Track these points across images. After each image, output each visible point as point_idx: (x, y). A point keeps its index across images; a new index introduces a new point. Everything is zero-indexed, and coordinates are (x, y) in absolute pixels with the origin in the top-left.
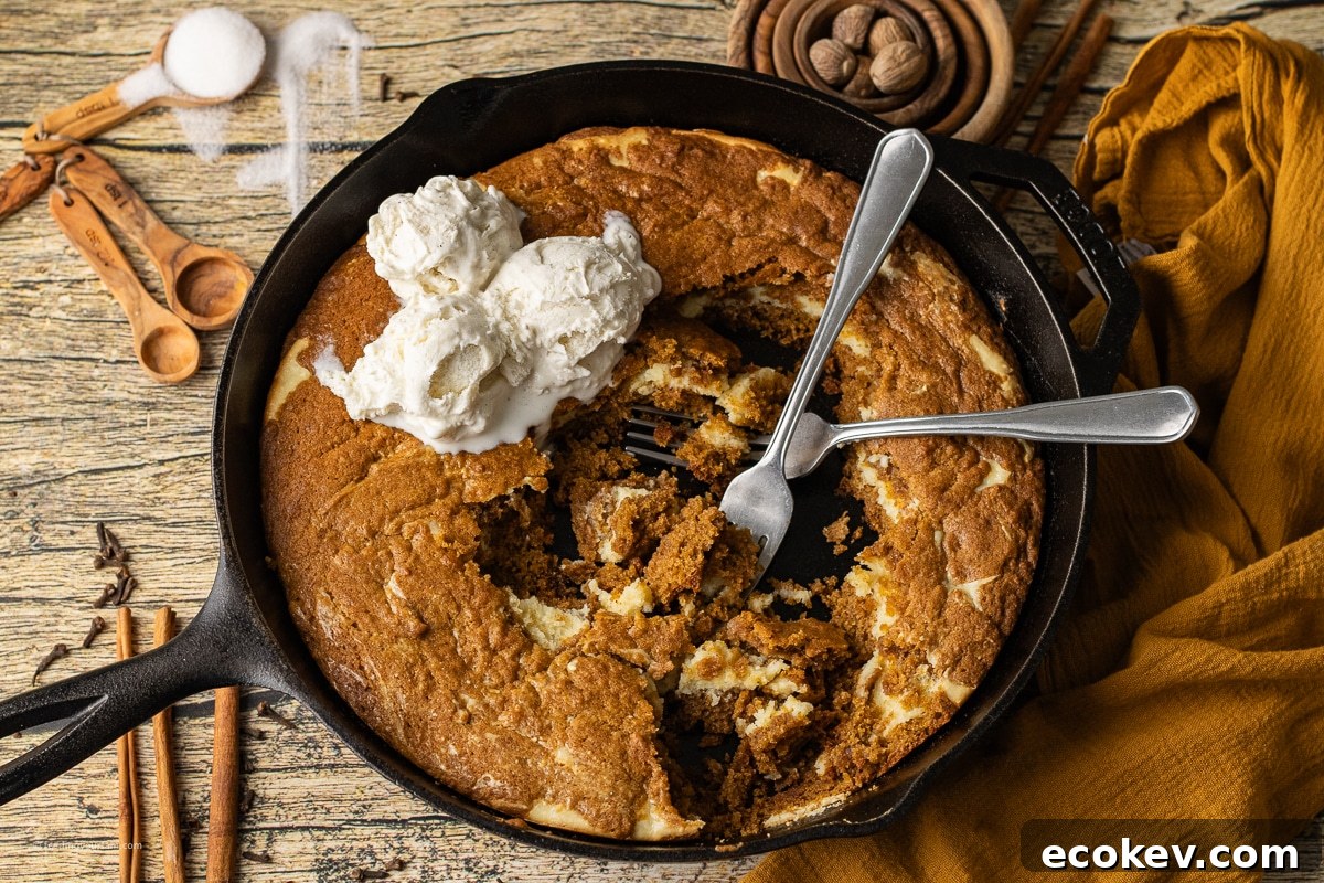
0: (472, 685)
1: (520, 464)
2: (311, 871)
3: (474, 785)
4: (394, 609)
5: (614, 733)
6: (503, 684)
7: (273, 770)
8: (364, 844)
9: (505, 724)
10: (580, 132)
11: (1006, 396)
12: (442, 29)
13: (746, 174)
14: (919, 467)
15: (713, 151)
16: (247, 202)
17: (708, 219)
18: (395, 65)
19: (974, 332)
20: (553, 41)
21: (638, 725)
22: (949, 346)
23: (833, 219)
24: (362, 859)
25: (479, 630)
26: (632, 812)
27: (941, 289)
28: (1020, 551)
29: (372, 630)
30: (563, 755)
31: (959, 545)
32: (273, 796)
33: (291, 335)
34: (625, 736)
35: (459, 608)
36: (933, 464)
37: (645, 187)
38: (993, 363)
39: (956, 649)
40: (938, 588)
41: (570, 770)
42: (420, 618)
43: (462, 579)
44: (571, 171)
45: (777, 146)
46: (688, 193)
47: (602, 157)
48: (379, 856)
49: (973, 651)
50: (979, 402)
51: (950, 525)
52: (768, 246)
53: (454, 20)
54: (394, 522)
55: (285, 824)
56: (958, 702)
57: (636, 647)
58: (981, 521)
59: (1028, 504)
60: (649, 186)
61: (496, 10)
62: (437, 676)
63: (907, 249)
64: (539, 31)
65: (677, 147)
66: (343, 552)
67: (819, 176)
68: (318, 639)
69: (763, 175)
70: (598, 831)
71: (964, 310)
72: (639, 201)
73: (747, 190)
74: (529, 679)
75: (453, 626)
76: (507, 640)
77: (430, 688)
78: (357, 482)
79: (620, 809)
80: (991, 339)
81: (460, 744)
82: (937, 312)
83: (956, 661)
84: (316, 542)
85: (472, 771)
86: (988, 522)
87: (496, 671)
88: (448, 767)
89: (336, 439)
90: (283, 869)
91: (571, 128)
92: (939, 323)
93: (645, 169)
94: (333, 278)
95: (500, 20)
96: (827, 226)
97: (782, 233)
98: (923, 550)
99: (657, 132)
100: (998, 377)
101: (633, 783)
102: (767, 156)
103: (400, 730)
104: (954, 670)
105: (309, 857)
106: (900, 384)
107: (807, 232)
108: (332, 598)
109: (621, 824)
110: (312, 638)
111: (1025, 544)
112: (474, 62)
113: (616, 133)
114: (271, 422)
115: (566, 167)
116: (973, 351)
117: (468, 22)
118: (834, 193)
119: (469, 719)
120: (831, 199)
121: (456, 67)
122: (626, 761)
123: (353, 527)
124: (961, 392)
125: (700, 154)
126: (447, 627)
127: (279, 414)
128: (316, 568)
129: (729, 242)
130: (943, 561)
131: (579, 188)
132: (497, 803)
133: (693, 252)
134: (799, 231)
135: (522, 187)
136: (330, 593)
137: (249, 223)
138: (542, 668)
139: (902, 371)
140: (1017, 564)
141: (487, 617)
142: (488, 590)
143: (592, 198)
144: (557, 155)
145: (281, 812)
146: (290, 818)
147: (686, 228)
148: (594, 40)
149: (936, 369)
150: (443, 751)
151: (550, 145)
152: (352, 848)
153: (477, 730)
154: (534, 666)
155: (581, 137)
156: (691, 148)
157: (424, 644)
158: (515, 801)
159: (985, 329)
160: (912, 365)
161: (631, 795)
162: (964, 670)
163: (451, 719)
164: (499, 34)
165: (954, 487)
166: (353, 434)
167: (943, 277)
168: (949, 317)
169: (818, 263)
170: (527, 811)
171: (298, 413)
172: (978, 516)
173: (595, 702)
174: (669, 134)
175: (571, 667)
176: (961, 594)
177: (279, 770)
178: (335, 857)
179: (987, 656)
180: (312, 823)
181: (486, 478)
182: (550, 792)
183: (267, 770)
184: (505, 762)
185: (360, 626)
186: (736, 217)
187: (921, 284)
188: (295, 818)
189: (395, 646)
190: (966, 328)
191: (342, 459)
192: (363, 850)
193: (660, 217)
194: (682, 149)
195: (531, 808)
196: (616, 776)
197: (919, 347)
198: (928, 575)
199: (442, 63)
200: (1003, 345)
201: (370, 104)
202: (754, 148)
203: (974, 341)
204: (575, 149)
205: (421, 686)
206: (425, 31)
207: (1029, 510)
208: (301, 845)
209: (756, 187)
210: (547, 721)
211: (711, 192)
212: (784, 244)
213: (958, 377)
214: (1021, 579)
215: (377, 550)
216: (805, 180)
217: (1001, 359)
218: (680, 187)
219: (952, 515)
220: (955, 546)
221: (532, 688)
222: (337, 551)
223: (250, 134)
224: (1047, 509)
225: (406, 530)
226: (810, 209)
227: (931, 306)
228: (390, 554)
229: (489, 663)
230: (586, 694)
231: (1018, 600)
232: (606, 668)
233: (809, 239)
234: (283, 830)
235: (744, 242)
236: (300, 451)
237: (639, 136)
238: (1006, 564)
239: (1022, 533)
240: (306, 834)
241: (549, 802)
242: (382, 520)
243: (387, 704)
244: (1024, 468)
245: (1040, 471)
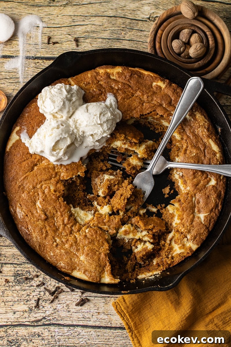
0: (58, 235)
1: (77, 169)
2: (12, 276)
3: (57, 264)
4: (38, 211)
5: (97, 253)
6: (67, 235)
7: (4, 246)
8: (28, 269)
9: (67, 247)
10: (102, 67)
11: (218, 158)
12: (66, 22)
13: (149, 83)
14: (191, 178)
15: (140, 76)
16: (7, 74)
17: (137, 96)
18: (52, 33)
19: (210, 138)
20: (99, 28)
21: (104, 250)
22: (203, 141)
23: (173, 99)
24: (27, 274)
25: (62, 218)
26: (100, 276)
27: (202, 124)
28: (216, 206)
29: (32, 217)
30: (82, 258)
31: (199, 202)
32: (3, 254)
33: (15, 125)
34: (100, 254)
35: (57, 212)
36: (195, 177)
37: (120, 86)
38: (215, 148)
39: (195, 234)
40: (192, 215)
41: (84, 263)
42: (45, 214)
43: (58, 203)
44: (99, 79)
45: (159, 75)
46: (132, 88)
47: (108, 75)
48: (31, 273)
49: (200, 235)
50: (210, 159)
51: (198, 196)
52: (154, 107)
53: (70, 20)
54: (40, 185)
55: (6, 262)
56: (194, 250)
57: (106, 225)
58: (206, 196)
59: (220, 192)
60: (121, 86)
61: (83, 17)
62: (49, 232)
63: (194, 111)
64: (95, 25)
65: (130, 74)
66: (25, 193)
67: (170, 85)
68: (16, 218)
69: (154, 84)
70: (90, 280)
71: (208, 131)
72: (117, 90)
73: (149, 88)
74: (75, 234)
75: (55, 217)
76: (69, 222)
77: (47, 235)
78: (30, 172)
79: (97, 275)
80: (215, 140)
81: (54, 252)
82: (200, 131)
83: (195, 238)
84: (18, 189)
85: (57, 260)
86: (208, 197)
87: (65, 231)
88: (50, 258)
89: (25, 159)
90: (5, 275)
91: (100, 65)
92: (201, 134)
93: (120, 80)
94: (28, 109)
95: (84, 21)
96: (171, 101)
97: (158, 102)
98: (189, 203)
99: (125, 69)
100: (216, 152)
101: (101, 267)
102: (156, 78)
103: (38, 247)
104: (194, 240)
105: (12, 272)
106: (188, 152)
107: (165, 103)
108: (21, 206)
109: (97, 279)
110: (15, 218)
111: (219, 204)
112: (75, 34)
113: (113, 68)
114: (7, 152)
115: (97, 78)
116: (209, 144)
117: (75, 21)
118: (174, 91)
119: (57, 245)
120: (173, 93)
121: (70, 35)
122: (100, 261)
123: (28, 186)
124: (205, 156)
125: (137, 76)
126: (53, 217)
127: (10, 149)
128: (17, 197)
129: (143, 104)
130: (195, 207)
131: (101, 85)
132: (63, 270)
133: (132, 107)
134: (163, 102)
135: (84, 83)
136: (20, 205)
137: (7, 80)
138: (79, 231)
139: (189, 148)
140: (215, 210)
141: (64, 214)
142: (65, 207)
143: (104, 88)
144: (95, 74)
145: (5, 258)
146: (8, 260)
147: (131, 99)
148: (110, 29)
149: (198, 148)
150: (49, 254)
151: (93, 70)
152: (24, 270)
153: (59, 249)
154: (76, 230)
155: (103, 68)
156: (134, 74)
157: (46, 222)
158: (68, 270)
159: (214, 137)
160: (192, 147)
161: (100, 271)
162: (197, 241)
163: (52, 245)
164: (83, 25)
165: (200, 185)
166: (30, 157)
167: (203, 120)
168: (204, 133)
169: (168, 113)
170: (71, 273)
171: (15, 150)
172: (206, 194)
173: (92, 243)
174: (128, 69)
175: (87, 231)
176: (199, 218)
177: (5, 246)
178: (19, 273)
179: (204, 237)
180: (14, 262)
181: (67, 173)
182: (78, 268)
183: (2, 246)
184: (66, 259)
185: (28, 216)
186: (145, 97)
187: (197, 122)
188: (9, 260)
189: (38, 222)
190: (208, 137)
191: (27, 165)
192: (27, 271)
193: (123, 96)
194: (131, 75)
195: (72, 272)
196: (97, 265)
197: (194, 141)
198: (190, 211)
199: (66, 33)
200: (218, 142)
201: (44, 45)
202: (152, 75)
203: (210, 141)
204: (101, 72)
205: (44, 235)
206: (62, 23)
207: (220, 194)
208: (10, 268)
209: (152, 88)
210: (79, 248)
211: (139, 88)
212: (158, 106)
213: (204, 151)
214: (216, 215)
215: (35, 193)
216: (166, 86)
217: (217, 147)
218: (130, 86)
219: (198, 193)
220: (198, 202)
221: (75, 237)
222: (23, 192)
223: (9, 52)
224: (226, 193)
225: (43, 187)
226: (167, 96)
227: (199, 129)
228: (38, 194)
229: (64, 228)
230: (90, 240)
231: (214, 220)
232: (96, 232)
233: (166, 105)
234: (6, 264)
235: (147, 105)
236: (15, 161)
237: (119, 69)
238: (212, 209)
239: (218, 201)
240: (12, 265)
241: (77, 271)
242: (37, 184)
243: (35, 239)
244: (220, 181)
245: (225, 182)
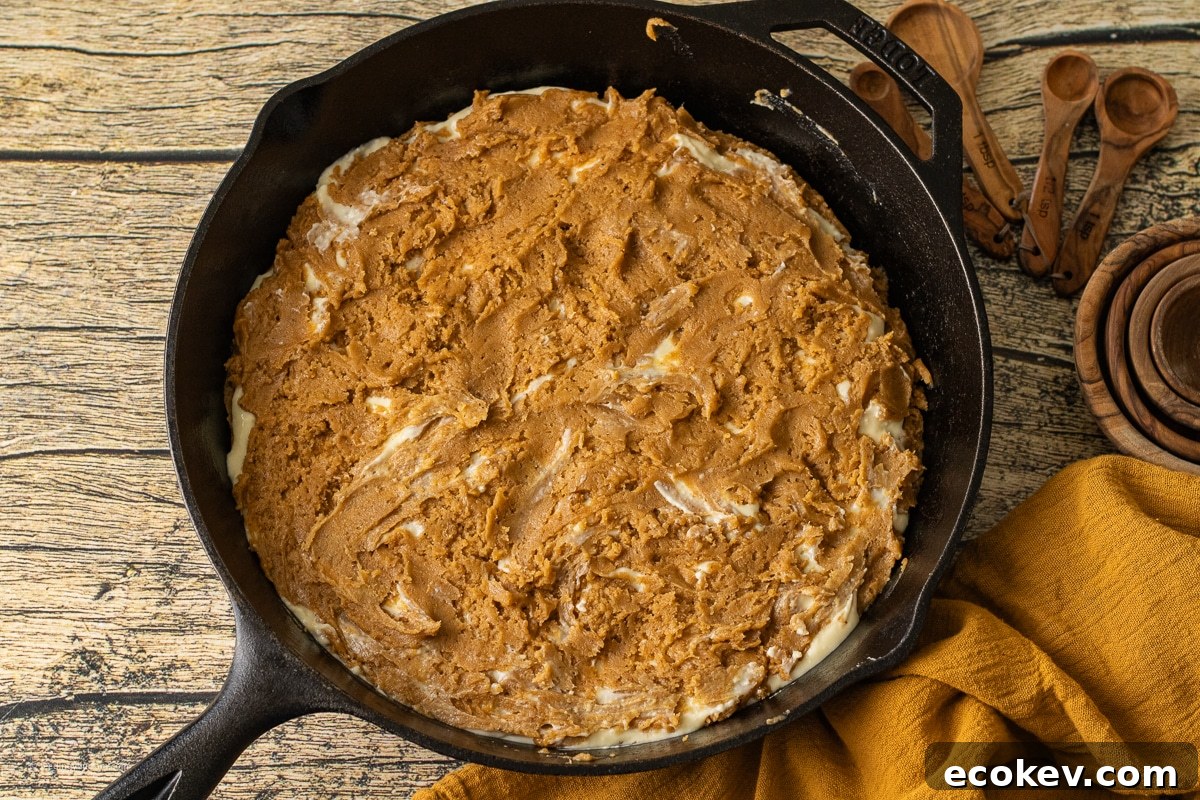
12: (209, 38)
16: (8, 211)
18: (162, 74)
20: (317, 55)
53: (222, 29)
61: (264, 21)
64: (304, 44)
95: (268, 31)
112: (238, 74)
117: (236, 31)
121: (220, 79)
137: (8, 232)
164: (265, 45)
199: (207, 73)
201: (134, 113)
206: (193, 40)
223: (16, 140)
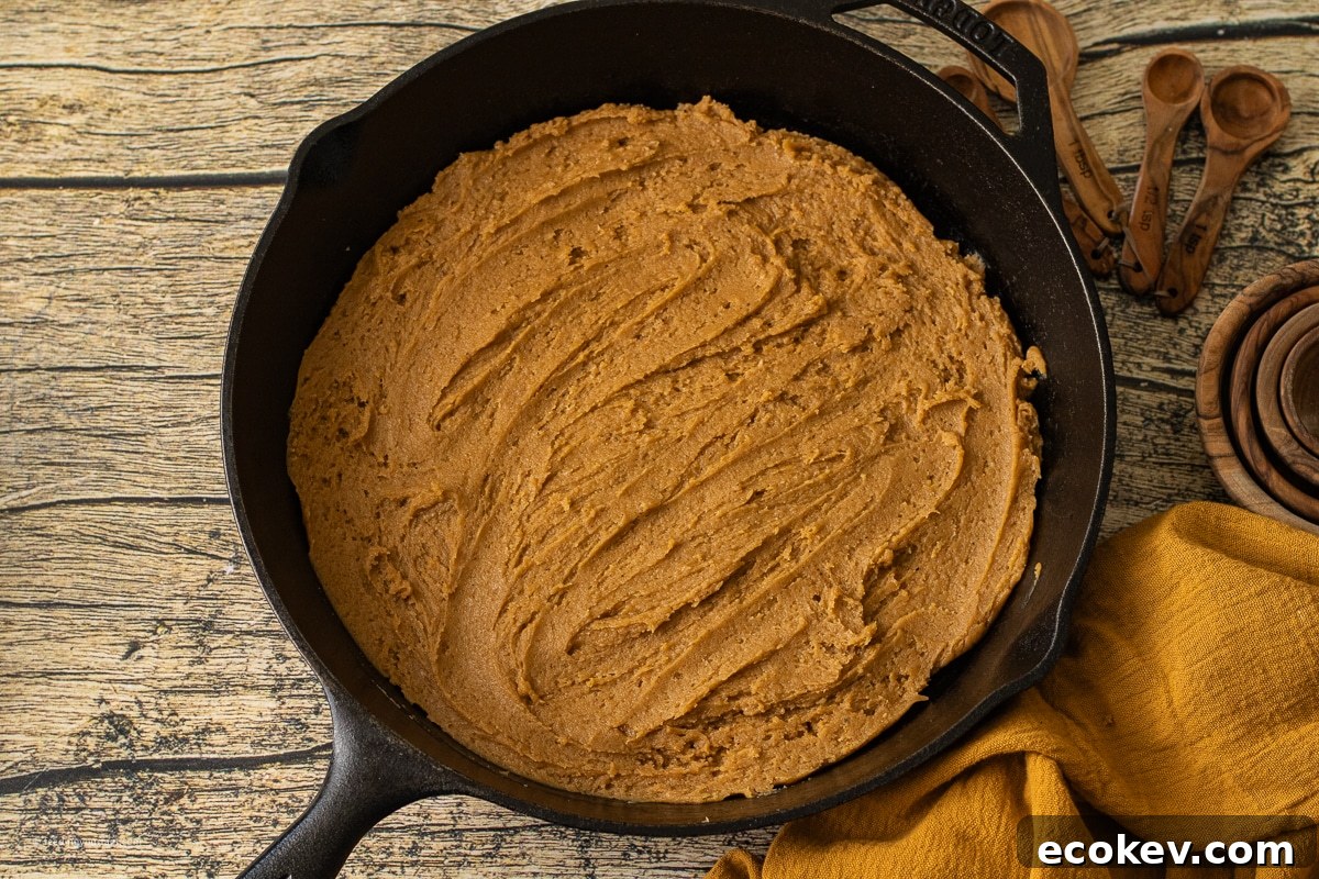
7: (14, 863)
12: (240, 52)
16: (25, 243)
18: (189, 92)
20: (357, 68)
53: (254, 42)
61: (299, 33)
64: (343, 57)
95: (303, 44)
112: (272, 90)
117: (269, 45)
121: (252, 96)
137: (26, 266)
164: (300, 59)
177: (19, 863)
183: (7, 862)
199: (238, 91)
201: (160, 135)
206: (223, 55)
223: (34, 167)
